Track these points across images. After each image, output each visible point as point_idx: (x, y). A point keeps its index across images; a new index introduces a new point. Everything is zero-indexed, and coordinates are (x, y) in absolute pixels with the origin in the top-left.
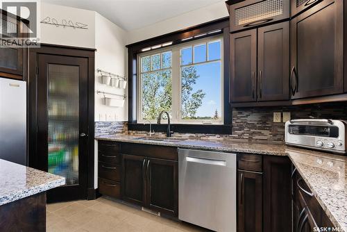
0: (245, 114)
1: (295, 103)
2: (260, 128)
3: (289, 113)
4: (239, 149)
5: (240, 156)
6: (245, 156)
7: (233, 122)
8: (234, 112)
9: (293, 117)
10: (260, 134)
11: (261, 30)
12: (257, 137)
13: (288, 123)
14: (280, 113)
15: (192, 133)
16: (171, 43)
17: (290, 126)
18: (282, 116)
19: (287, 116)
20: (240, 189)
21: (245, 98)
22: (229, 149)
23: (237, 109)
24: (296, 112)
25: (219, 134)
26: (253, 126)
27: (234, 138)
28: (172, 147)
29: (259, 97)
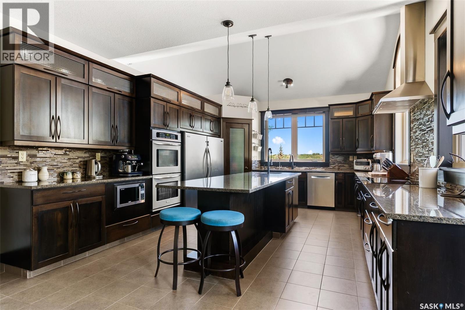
0: (336, 156)
1: (358, 152)
2: (343, 164)
3: (356, 156)
4: (335, 172)
5: (336, 174)
6: (339, 174)
7: (330, 161)
8: (331, 156)
9: (358, 159)
10: (343, 166)
11: (344, 120)
12: (342, 168)
13: (355, 161)
14: (352, 156)
15: (307, 167)
16: (291, 114)
17: (356, 162)
18: (353, 158)
19: (355, 157)
20: (336, 188)
21: (337, 150)
22: (332, 171)
23: (332, 154)
24: (360, 156)
25: (322, 167)
26: (340, 163)
27: (331, 169)
28: (304, 172)
29: (343, 149)
